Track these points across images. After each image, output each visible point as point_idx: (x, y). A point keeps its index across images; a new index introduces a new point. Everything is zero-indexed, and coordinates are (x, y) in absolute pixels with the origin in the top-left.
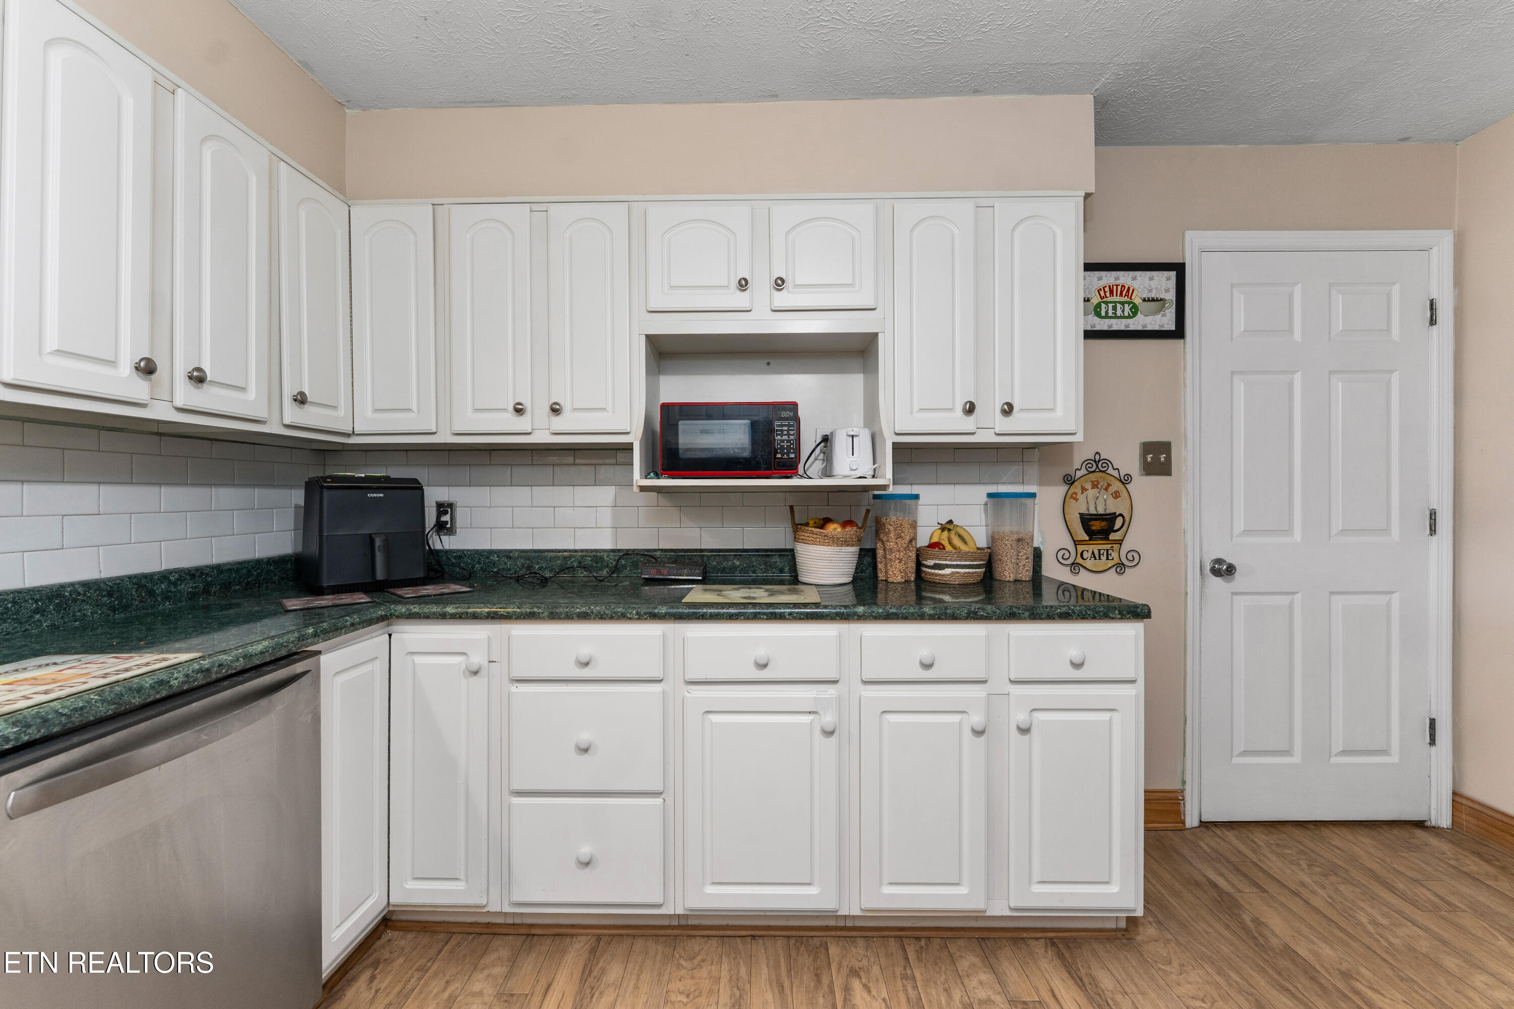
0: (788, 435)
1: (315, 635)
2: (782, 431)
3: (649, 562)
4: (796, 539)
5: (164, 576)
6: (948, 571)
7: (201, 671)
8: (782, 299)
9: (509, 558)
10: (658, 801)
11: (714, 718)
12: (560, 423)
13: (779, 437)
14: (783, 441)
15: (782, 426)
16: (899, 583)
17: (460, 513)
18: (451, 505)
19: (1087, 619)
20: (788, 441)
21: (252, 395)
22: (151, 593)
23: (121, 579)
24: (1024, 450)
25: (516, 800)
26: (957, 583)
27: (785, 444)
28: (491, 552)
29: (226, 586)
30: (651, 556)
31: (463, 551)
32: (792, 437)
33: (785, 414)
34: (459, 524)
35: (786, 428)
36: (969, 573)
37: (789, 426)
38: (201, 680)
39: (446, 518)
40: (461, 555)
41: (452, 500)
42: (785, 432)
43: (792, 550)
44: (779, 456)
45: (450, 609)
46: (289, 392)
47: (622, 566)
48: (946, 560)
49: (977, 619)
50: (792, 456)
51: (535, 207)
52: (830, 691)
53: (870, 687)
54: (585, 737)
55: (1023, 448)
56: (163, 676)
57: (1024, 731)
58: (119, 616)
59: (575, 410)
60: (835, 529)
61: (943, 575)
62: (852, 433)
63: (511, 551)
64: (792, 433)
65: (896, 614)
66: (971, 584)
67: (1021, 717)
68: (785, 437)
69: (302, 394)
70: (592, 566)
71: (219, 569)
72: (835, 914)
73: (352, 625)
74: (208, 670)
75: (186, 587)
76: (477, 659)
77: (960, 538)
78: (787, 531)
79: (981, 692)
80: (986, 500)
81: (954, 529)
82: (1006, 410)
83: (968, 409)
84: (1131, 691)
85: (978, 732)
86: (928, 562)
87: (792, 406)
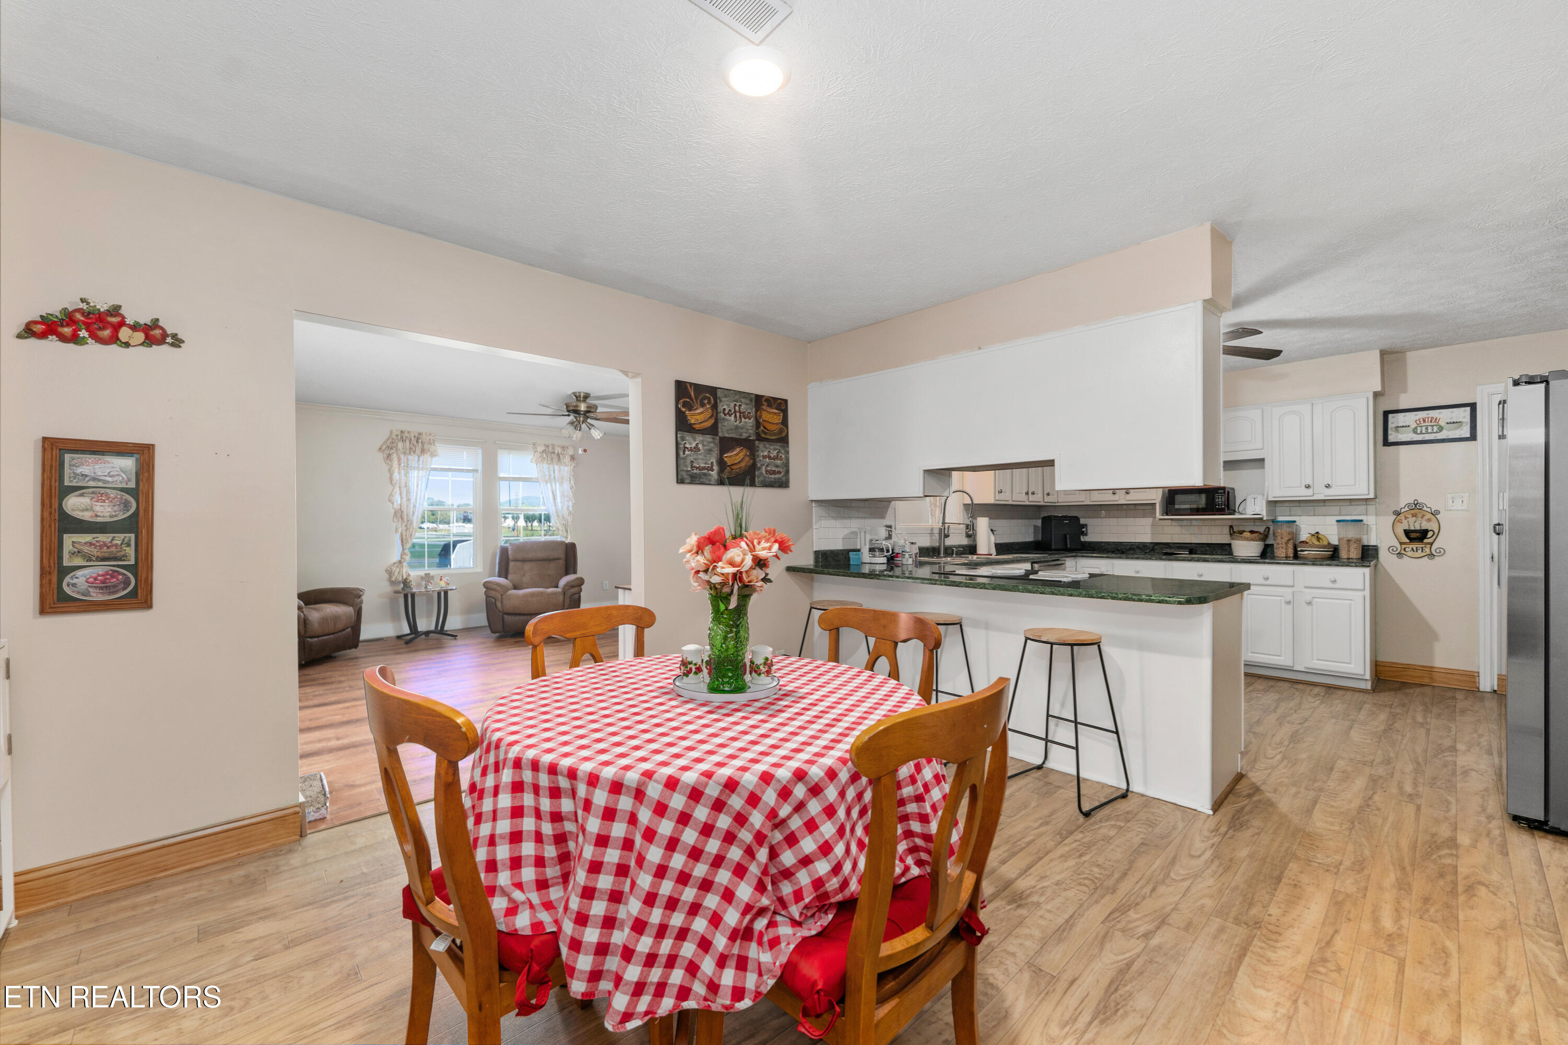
0: (1221, 499)
3: (1167, 547)
4: (1233, 539)
6: (1306, 553)
12: (1129, 497)
16: (1281, 555)
17: (1089, 528)
18: (1089, 525)
19: (1339, 566)
26: (1309, 556)
27: (1220, 502)
28: (1101, 542)
30: (1168, 545)
32: (1223, 500)
33: (1220, 491)
34: (1089, 532)
35: (1219, 496)
36: (1315, 552)
37: (1222, 496)
39: (1085, 530)
40: (1090, 543)
41: (1090, 523)
43: (1230, 544)
44: (1217, 507)
47: (1156, 548)
48: (1303, 547)
50: (1222, 506)
57: (1310, 603)
61: (1303, 553)
62: (1255, 497)
64: (1223, 498)
66: (1317, 556)
67: (1308, 599)
70: (1142, 548)
75: (1017, 547)
77: (1318, 539)
78: (1229, 536)
79: (1290, 590)
80: (1335, 523)
81: (1317, 535)
82: (1328, 486)
83: (1308, 487)
84: (1361, 593)
85: (1289, 603)
86: (1299, 549)
87: (1224, 488)
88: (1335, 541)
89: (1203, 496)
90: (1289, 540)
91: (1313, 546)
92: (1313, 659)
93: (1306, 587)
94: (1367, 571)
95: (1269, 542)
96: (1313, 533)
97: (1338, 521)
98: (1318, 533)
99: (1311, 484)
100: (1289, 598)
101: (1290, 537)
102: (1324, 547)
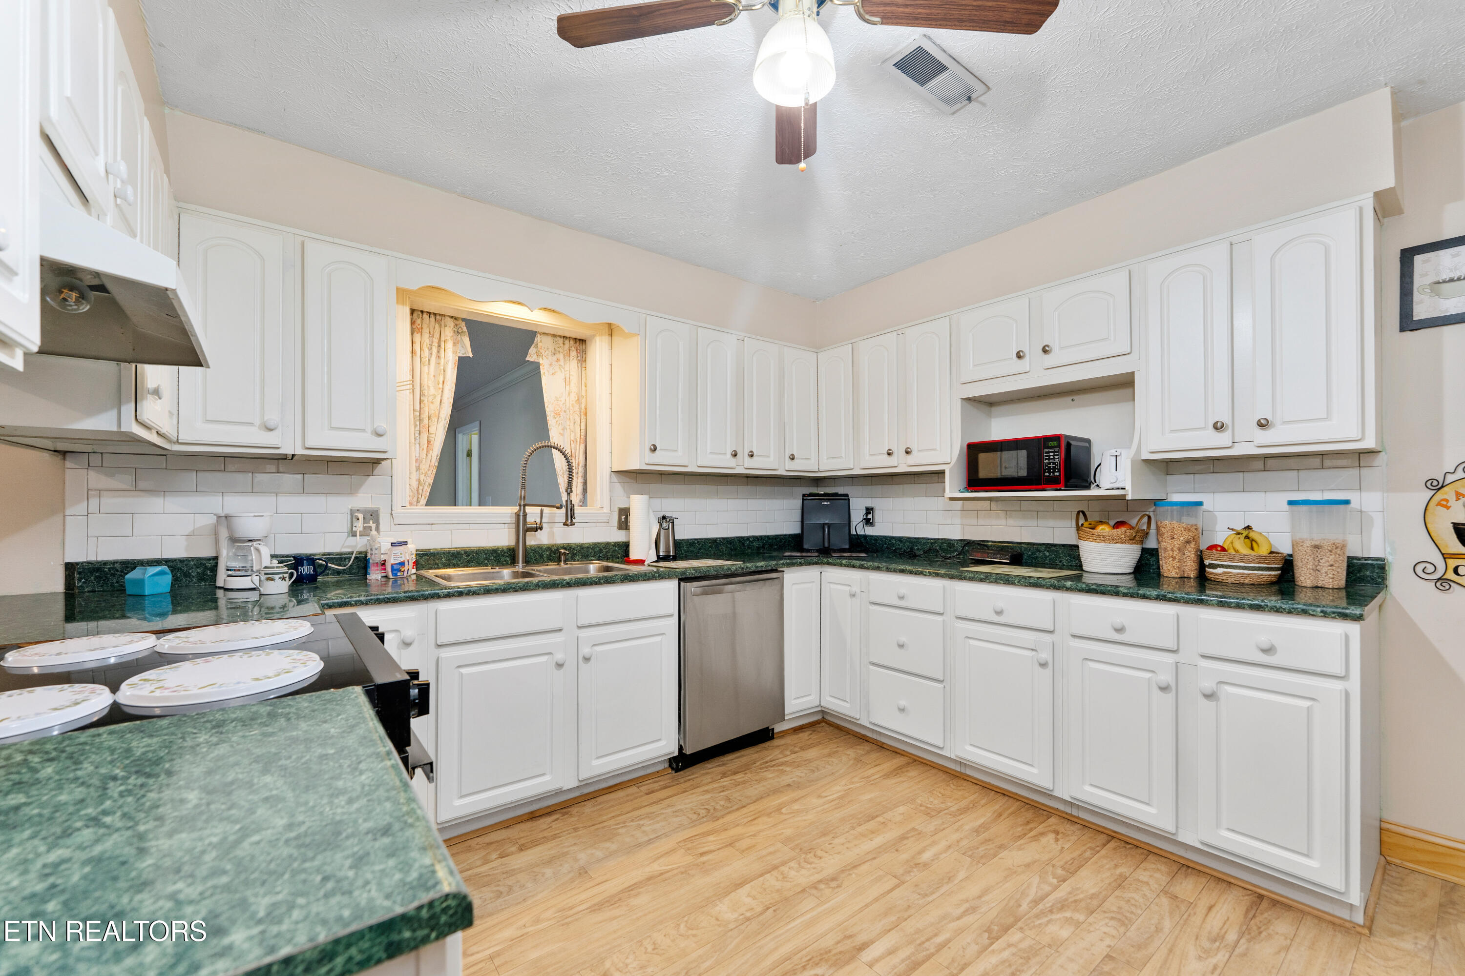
0: (1054, 459)
1: (783, 564)
2: (1049, 456)
3: (983, 549)
4: (1080, 538)
5: (748, 538)
6: (1219, 571)
7: (741, 568)
8: (1050, 361)
9: (901, 541)
10: (940, 686)
11: (972, 642)
12: (911, 460)
13: (1047, 461)
14: (1050, 464)
15: (1049, 452)
16: (1173, 578)
17: (876, 513)
18: (872, 509)
19: (1282, 612)
20: (1054, 463)
21: (772, 458)
22: (743, 545)
23: (734, 538)
24: (1361, 455)
25: (872, 667)
26: (1230, 582)
27: (1052, 466)
28: (892, 538)
29: (771, 545)
30: (984, 545)
31: (878, 536)
32: (1057, 460)
33: (1051, 444)
34: (876, 520)
35: (1052, 454)
36: (1243, 574)
37: (1054, 452)
38: (740, 571)
39: (870, 516)
40: (877, 538)
41: (873, 506)
42: (1052, 457)
43: (1077, 547)
44: (1047, 474)
45: (844, 562)
46: (788, 455)
47: (966, 551)
48: (1216, 560)
49: (1166, 600)
50: (1057, 474)
51: (900, 332)
52: (1047, 638)
53: (1077, 640)
54: (903, 639)
55: (1360, 453)
56: (730, 567)
57: (1210, 696)
58: (733, 553)
59: (919, 451)
60: (1103, 529)
61: (1216, 574)
62: (1116, 454)
63: (902, 538)
64: (1057, 457)
65: (1095, 590)
66: (1247, 584)
67: (1208, 685)
68: (1052, 461)
69: (793, 455)
70: (947, 550)
71: (768, 537)
72: (1049, 793)
73: (800, 563)
74: (743, 568)
76: (856, 589)
77: (1252, 542)
78: (1074, 530)
79: (1170, 659)
80: (1286, 507)
81: (1247, 533)
82: (1263, 425)
83: (1218, 427)
84: (1338, 685)
85: (1164, 689)
86: (1207, 562)
87: (1057, 438)
88: (1285, 549)
89: (1023, 454)
90: (1188, 542)
91: (1238, 555)
92: (1218, 825)
93: (1203, 657)
94: (1353, 629)
95: (1151, 544)
96: (1239, 527)
97: (1291, 503)
98: (1248, 528)
99: (1226, 419)
100: (1166, 677)
101: (1187, 536)
102: (1260, 559)
